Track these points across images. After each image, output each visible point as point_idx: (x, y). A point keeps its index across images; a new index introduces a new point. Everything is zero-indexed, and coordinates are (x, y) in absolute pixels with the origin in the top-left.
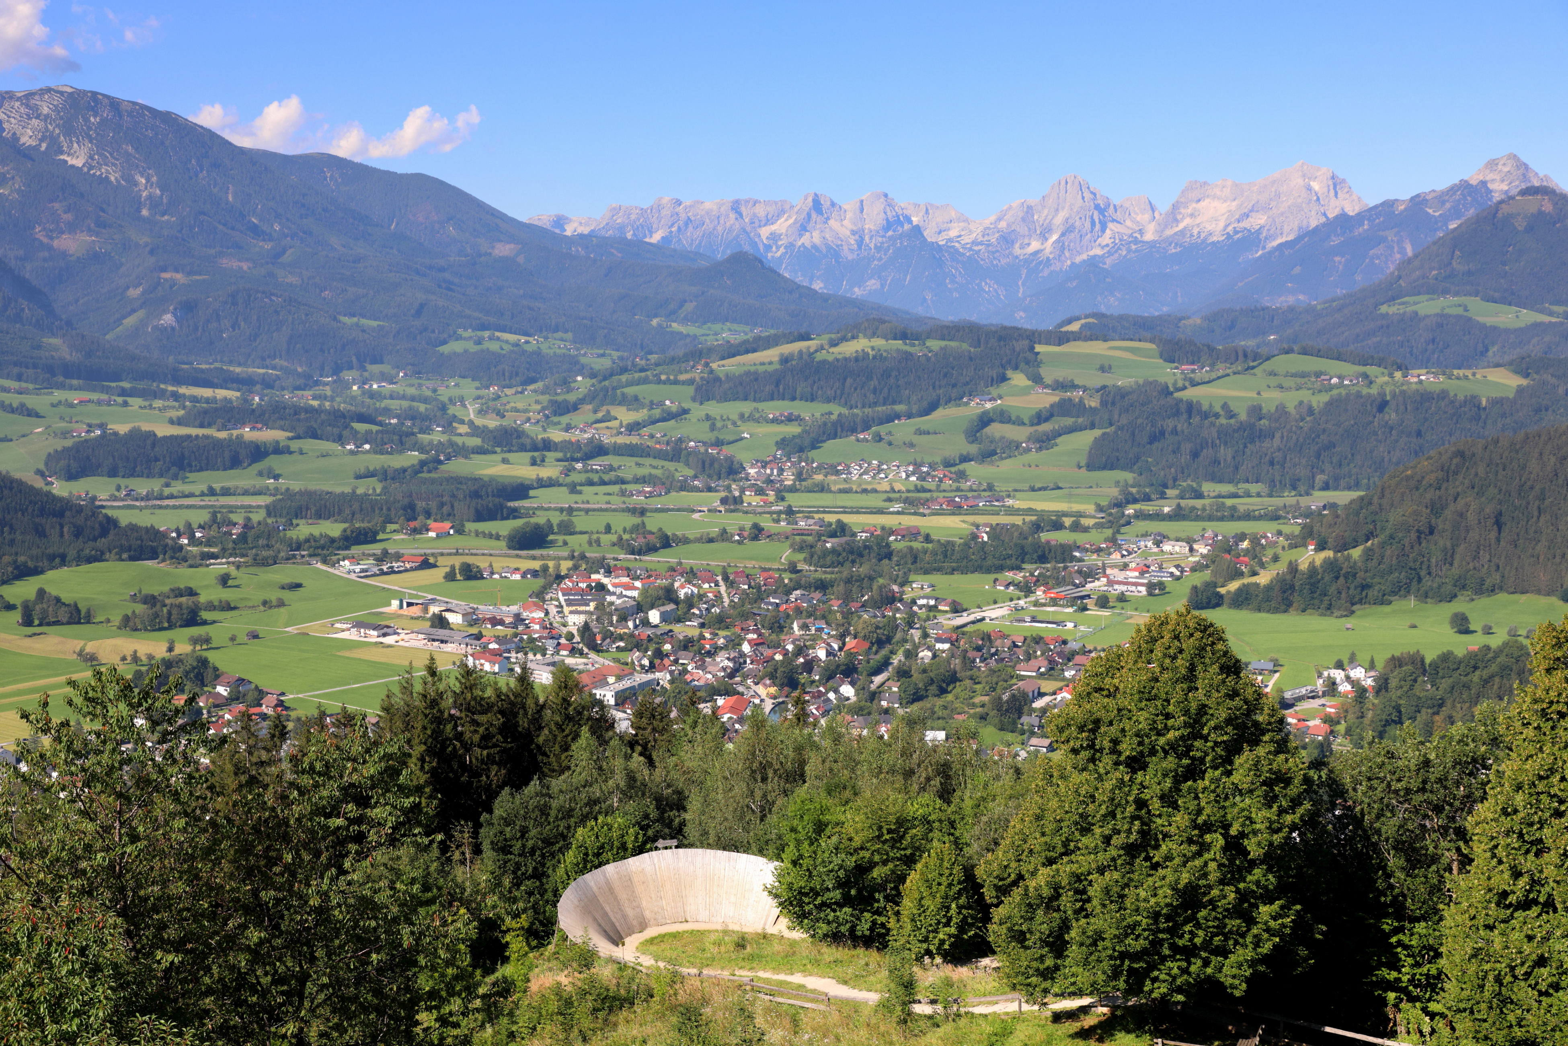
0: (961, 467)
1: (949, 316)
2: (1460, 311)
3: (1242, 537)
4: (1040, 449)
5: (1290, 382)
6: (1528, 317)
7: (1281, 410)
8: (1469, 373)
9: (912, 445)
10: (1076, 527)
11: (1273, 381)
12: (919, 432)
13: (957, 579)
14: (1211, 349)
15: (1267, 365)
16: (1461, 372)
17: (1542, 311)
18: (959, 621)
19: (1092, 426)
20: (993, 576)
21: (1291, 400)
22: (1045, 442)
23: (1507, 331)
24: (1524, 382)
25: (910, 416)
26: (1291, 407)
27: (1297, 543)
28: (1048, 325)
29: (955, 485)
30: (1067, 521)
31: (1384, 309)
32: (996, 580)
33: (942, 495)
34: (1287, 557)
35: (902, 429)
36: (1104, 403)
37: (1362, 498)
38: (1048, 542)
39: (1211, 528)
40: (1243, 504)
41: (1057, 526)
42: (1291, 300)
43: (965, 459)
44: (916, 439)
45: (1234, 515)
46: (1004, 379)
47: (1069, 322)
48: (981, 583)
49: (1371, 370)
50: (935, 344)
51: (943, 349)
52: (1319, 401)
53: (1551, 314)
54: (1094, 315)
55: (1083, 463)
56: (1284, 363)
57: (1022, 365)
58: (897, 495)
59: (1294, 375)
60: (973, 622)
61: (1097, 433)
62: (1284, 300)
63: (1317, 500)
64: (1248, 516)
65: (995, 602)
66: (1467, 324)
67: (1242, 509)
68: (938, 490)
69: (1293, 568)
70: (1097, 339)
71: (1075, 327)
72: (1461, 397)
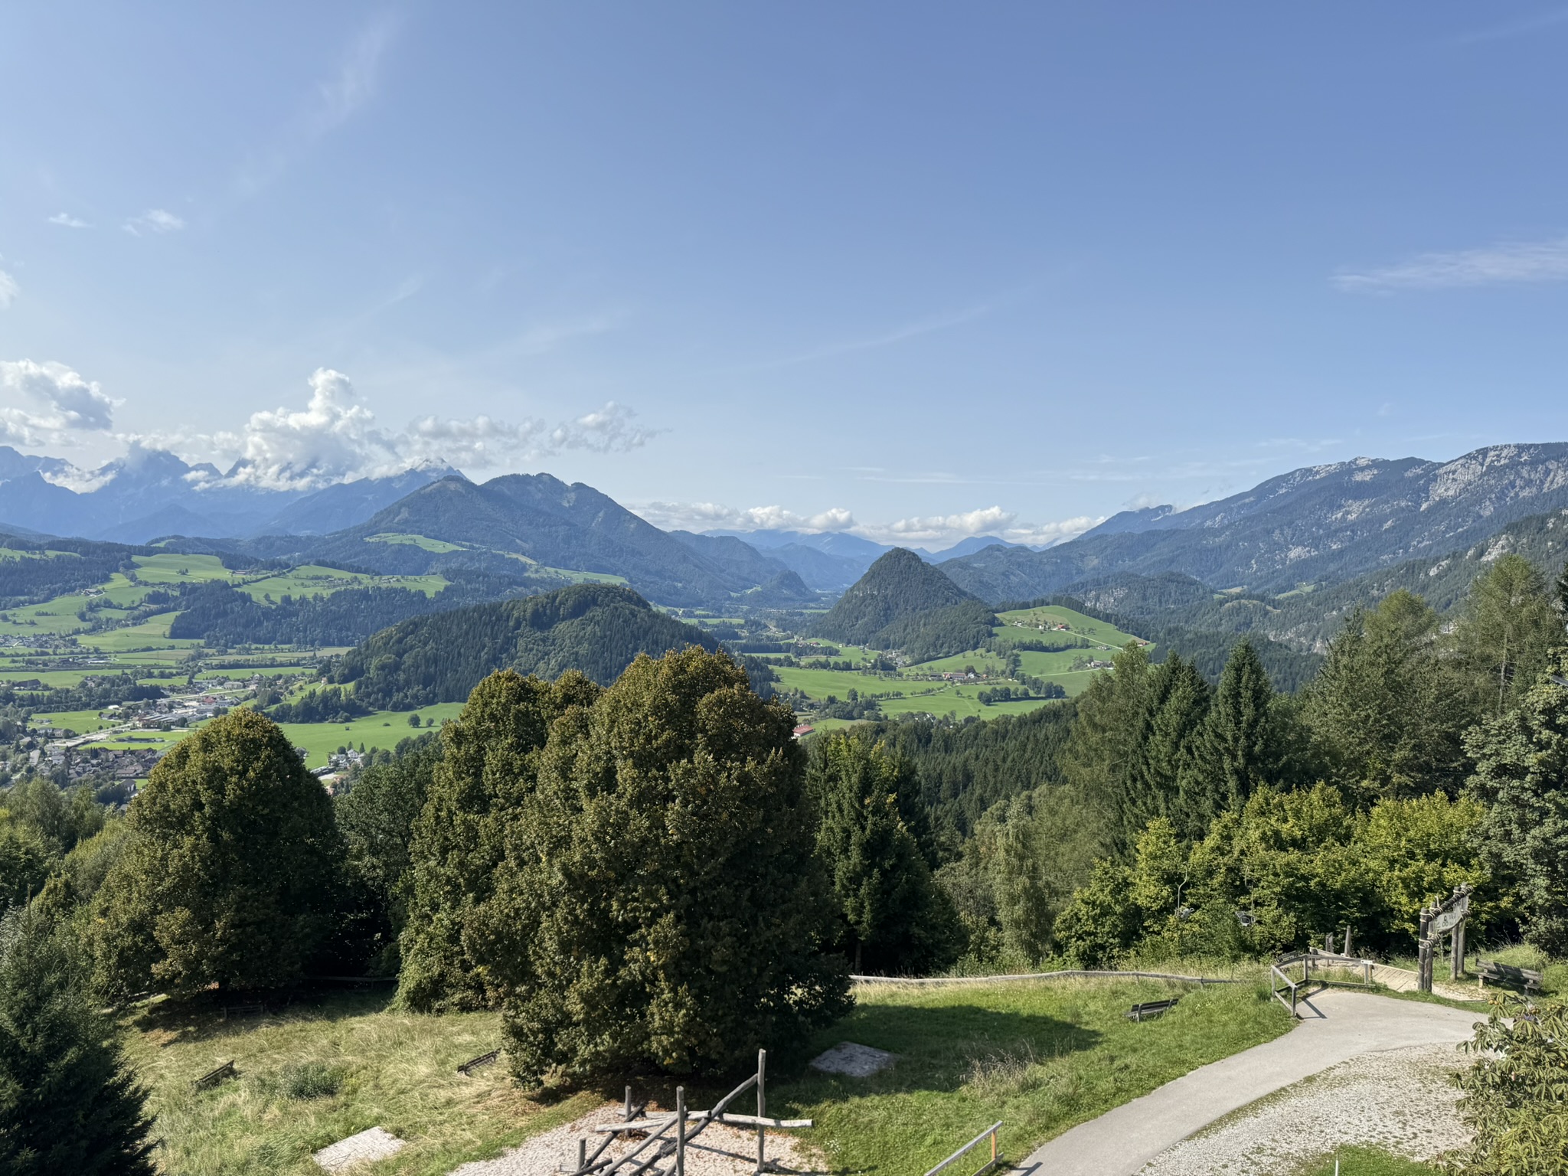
0: (74, 637)
1: (62, 534)
2: (412, 542)
3: (280, 677)
4: (134, 624)
5: (307, 583)
6: (451, 547)
7: (303, 600)
8: (417, 578)
9: (33, 623)
10: (162, 676)
11: (299, 582)
12: (39, 614)
13: (71, 715)
14: (257, 561)
15: (294, 572)
16: (413, 577)
17: (458, 545)
18: (70, 744)
19: (174, 610)
20: (98, 712)
21: (309, 593)
22: (137, 620)
23: (439, 554)
24: (449, 583)
25: (32, 603)
26: (310, 596)
27: (316, 680)
28: (143, 543)
29: (68, 650)
30: (156, 672)
31: (367, 539)
32: (100, 714)
33: (57, 657)
34: (309, 688)
35: (26, 613)
36: (183, 594)
37: (354, 651)
38: (141, 686)
39: (258, 673)
40: (280, 657)
41: (150, 676)
42: (308, 532)
43: (77, 632)
44: (36, 619)
45: (272, 666)
46: (107, 579)
47: (157, 541)
48: (90, 716)
49: (359, 576)
50: (51, 554)
51: (58, 557)
52: (326, 593)
53: (463, 546)
54: (174, 537)
55: (167, 633)
56: (304, 571)
57: (121, 569)
58: (21, 658)
59: (312, 579)
60: (83, 744)
61: (178, 613)
62: (304, 533)
63: (326, 652)
64: (281, 665)
65: (101, 728)
66: (416, 549)
67: (278, 659)
68: (55, 654)
69: (313, 694)
70: (177, 552)
71: (162, 545)
72: (413, 591)
